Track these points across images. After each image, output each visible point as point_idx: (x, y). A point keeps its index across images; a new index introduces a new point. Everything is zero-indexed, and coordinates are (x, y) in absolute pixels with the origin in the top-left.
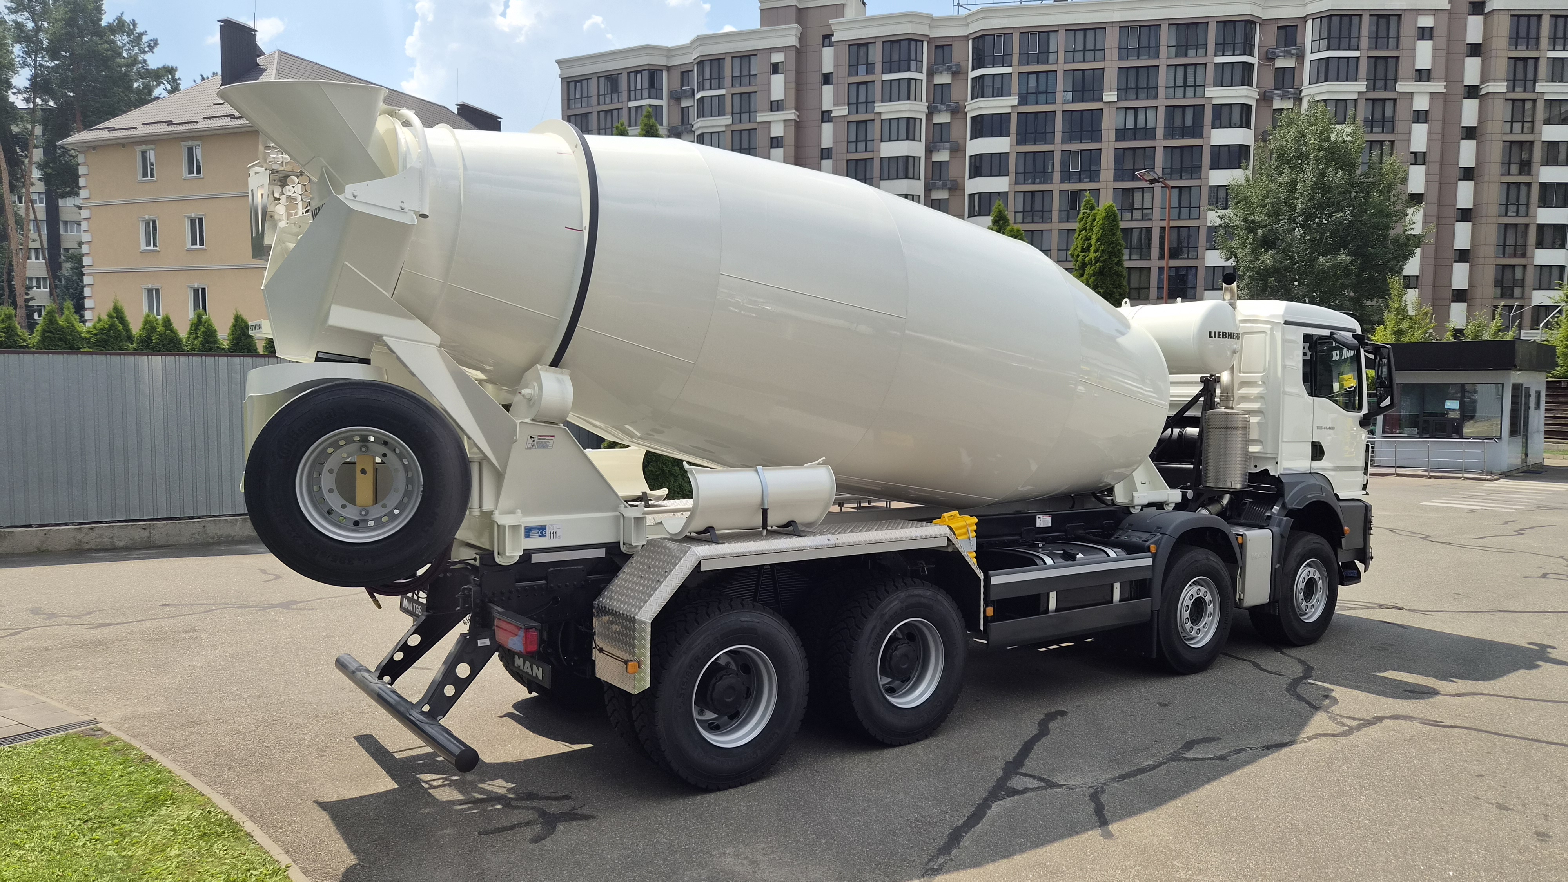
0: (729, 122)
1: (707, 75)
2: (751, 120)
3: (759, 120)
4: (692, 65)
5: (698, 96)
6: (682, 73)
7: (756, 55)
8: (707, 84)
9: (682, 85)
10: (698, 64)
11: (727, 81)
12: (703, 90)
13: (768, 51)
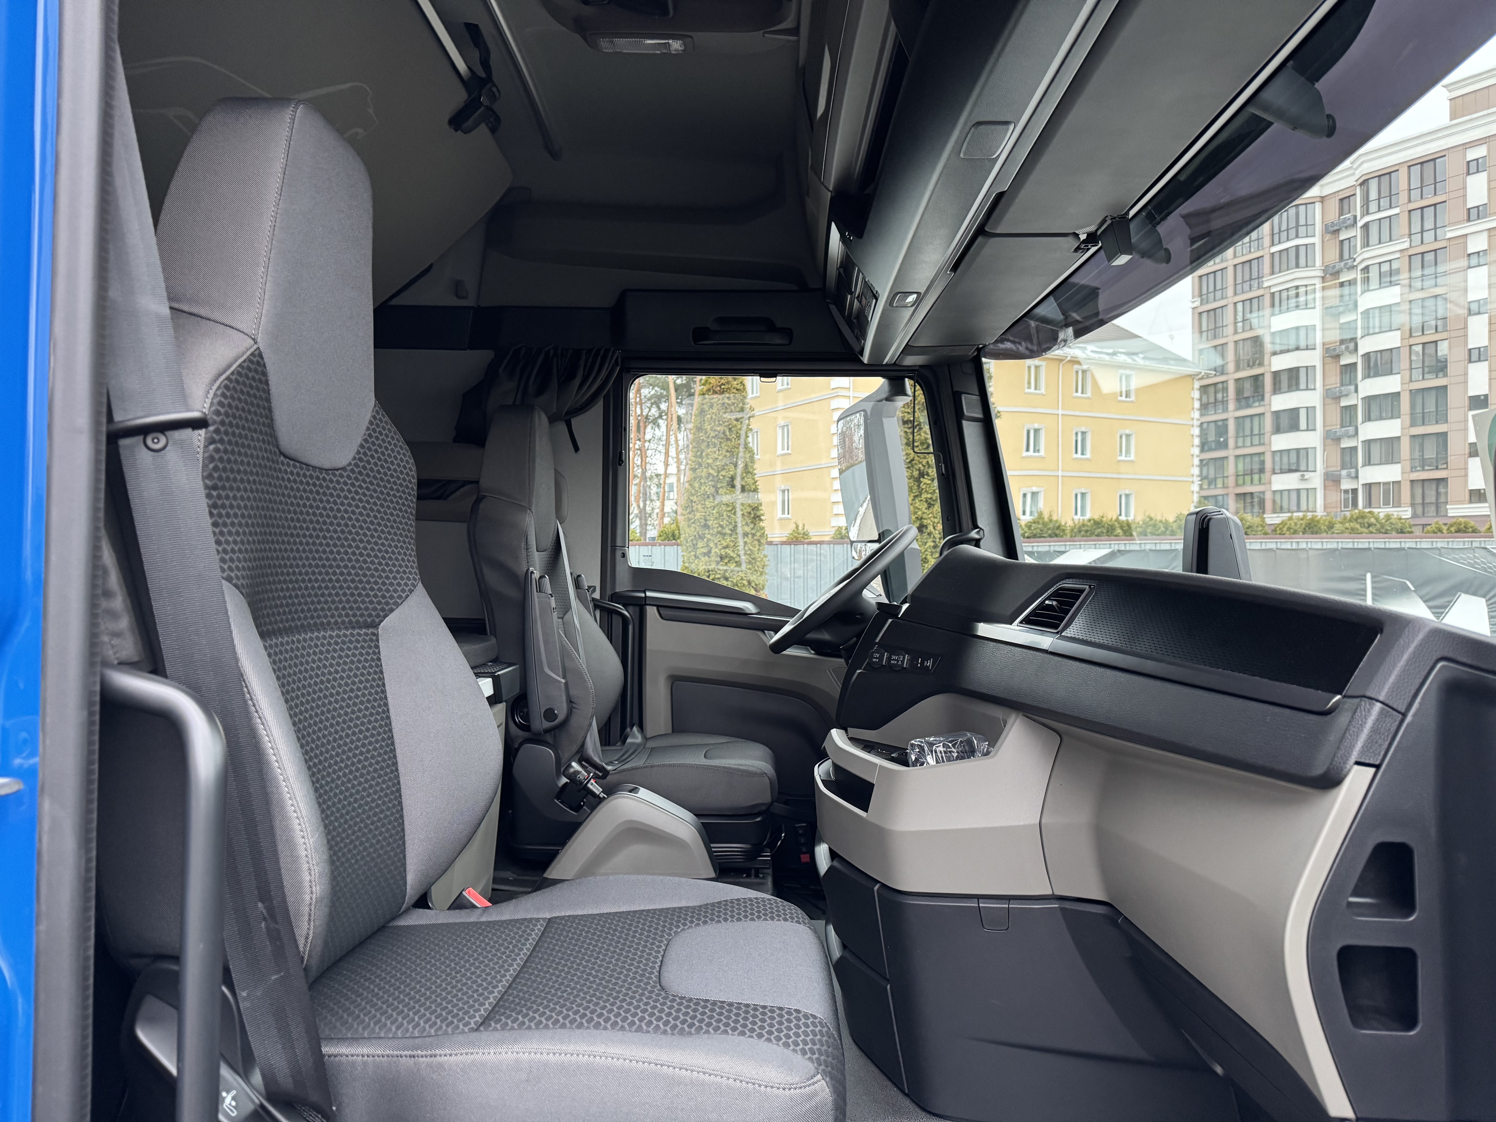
0: (1406, 245)
1: (1373, 195)
2: (1438, 239)
3: (1449, 235)
4: (1353, 188)
5: (1360, 224)
6: (1341, 200)
7: (1444, 156)
8: (1373, 207)
9: (1341, 213)
10: (1361, 185)
11: (1403, 197)
12: (1368, 213)
13: (1461, 148)
